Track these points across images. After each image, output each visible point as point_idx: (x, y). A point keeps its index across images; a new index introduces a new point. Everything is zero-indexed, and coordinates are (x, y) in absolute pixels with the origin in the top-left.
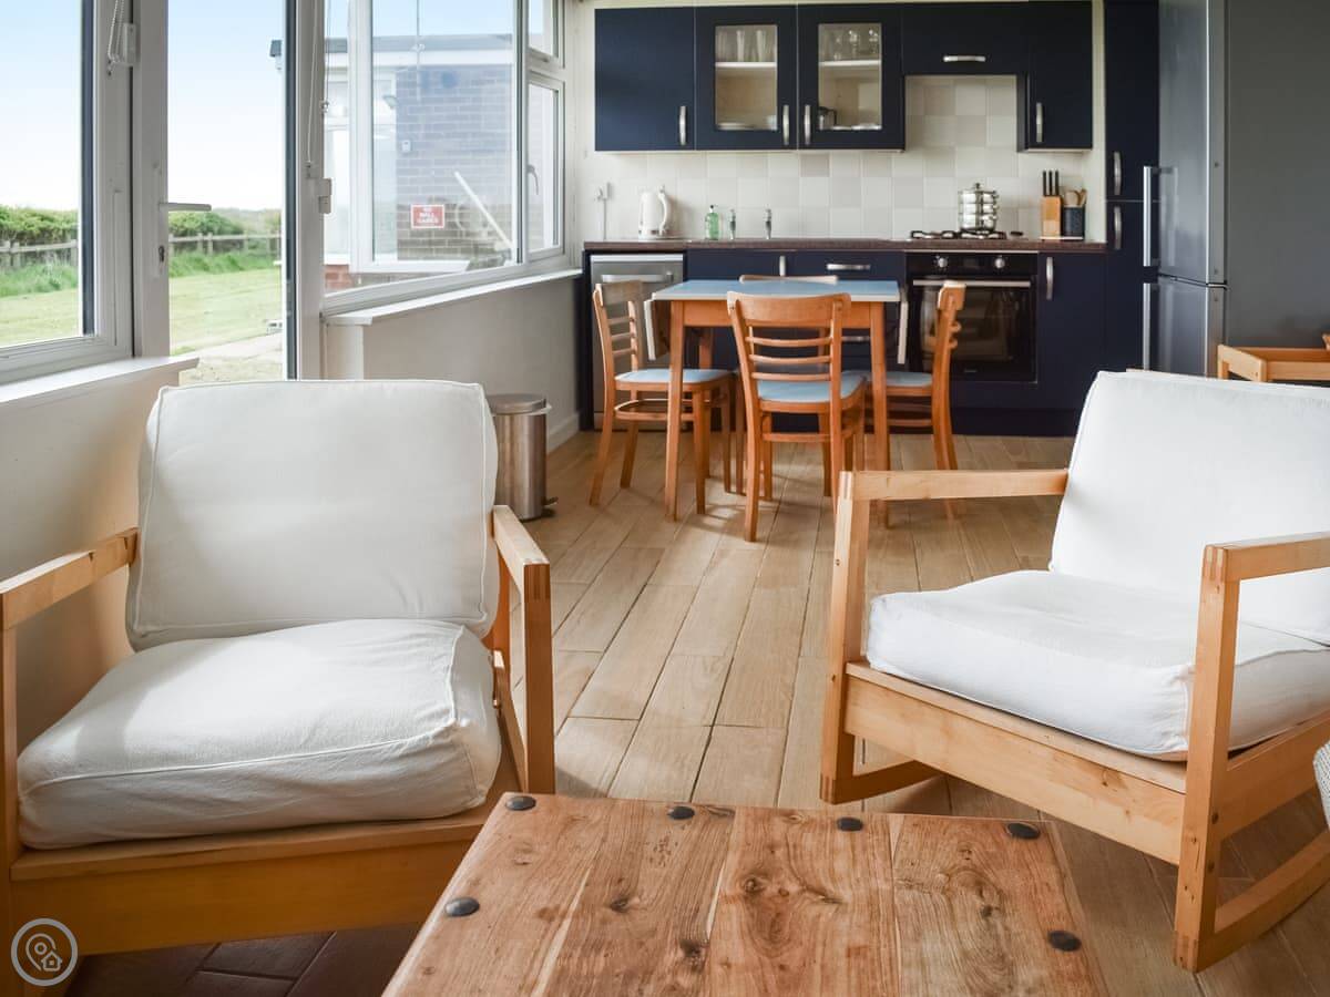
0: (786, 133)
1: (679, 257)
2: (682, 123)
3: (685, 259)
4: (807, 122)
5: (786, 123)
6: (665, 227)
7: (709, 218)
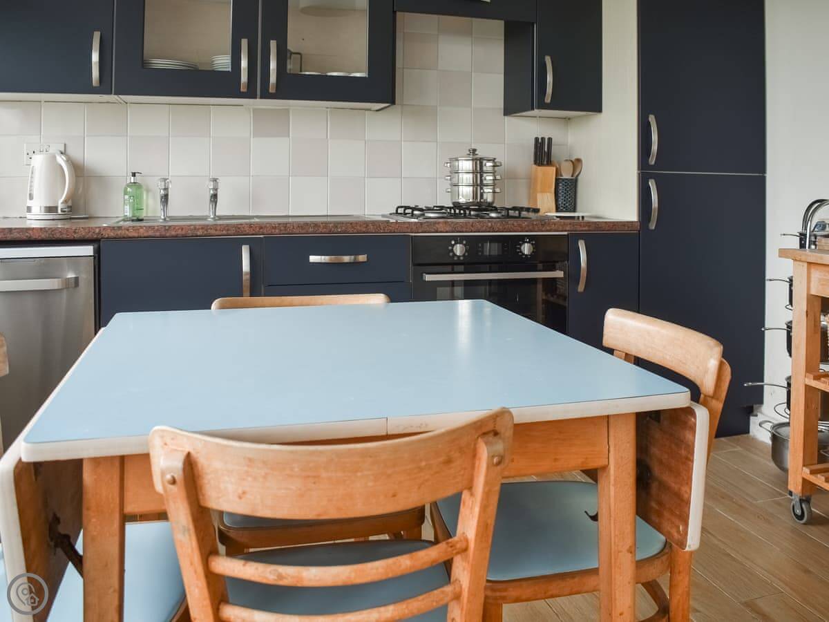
0: (244, 78)
1: (88, 250)
2: (95, 57)
3: (98, 252)
4: (273, 65)
5: (244, 63)
6: (65, 201)
7: (129, 189)
